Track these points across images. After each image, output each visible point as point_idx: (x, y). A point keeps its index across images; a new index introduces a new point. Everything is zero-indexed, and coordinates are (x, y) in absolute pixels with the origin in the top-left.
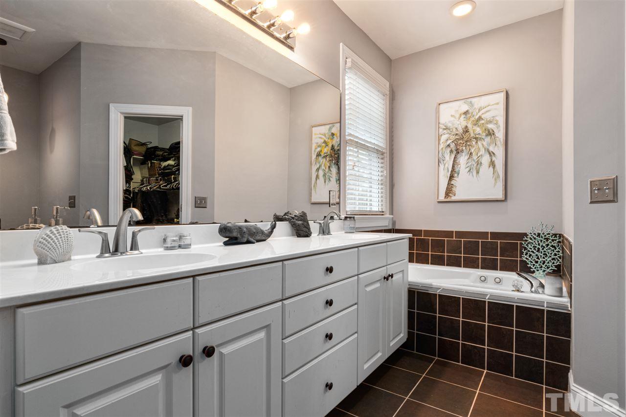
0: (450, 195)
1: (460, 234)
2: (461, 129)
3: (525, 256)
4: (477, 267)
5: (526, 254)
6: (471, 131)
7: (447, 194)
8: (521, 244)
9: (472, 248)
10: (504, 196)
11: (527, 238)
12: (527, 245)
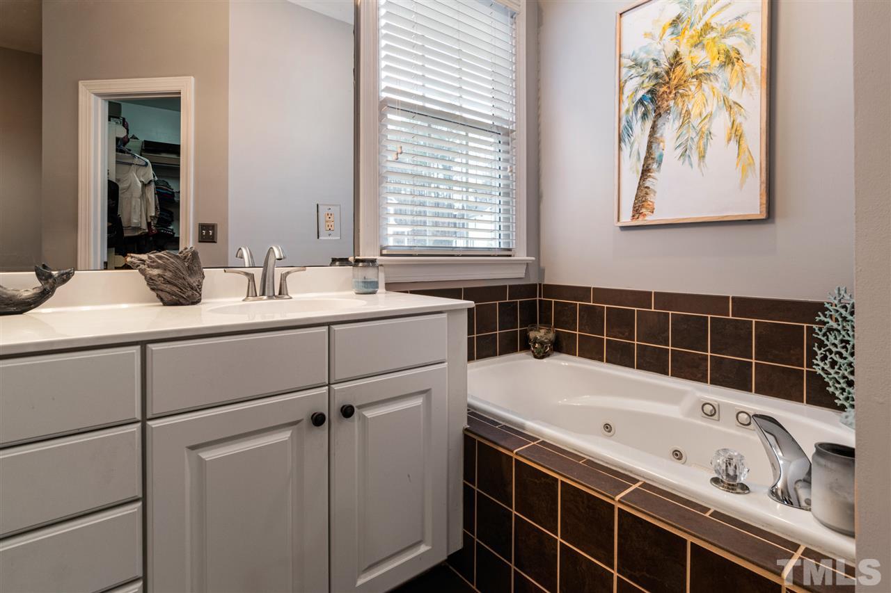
0: (643, 210)
1: (667, 299)
2: (665, 60)
3: (819, 362)
4: (703, 379)
5: (824, 358)
6: (686, 60)
7: (637, 211)
8: (811, 330)
9: (690, 332)
10: (764, 210)
11: (825, 316)
12: (825, 335)
